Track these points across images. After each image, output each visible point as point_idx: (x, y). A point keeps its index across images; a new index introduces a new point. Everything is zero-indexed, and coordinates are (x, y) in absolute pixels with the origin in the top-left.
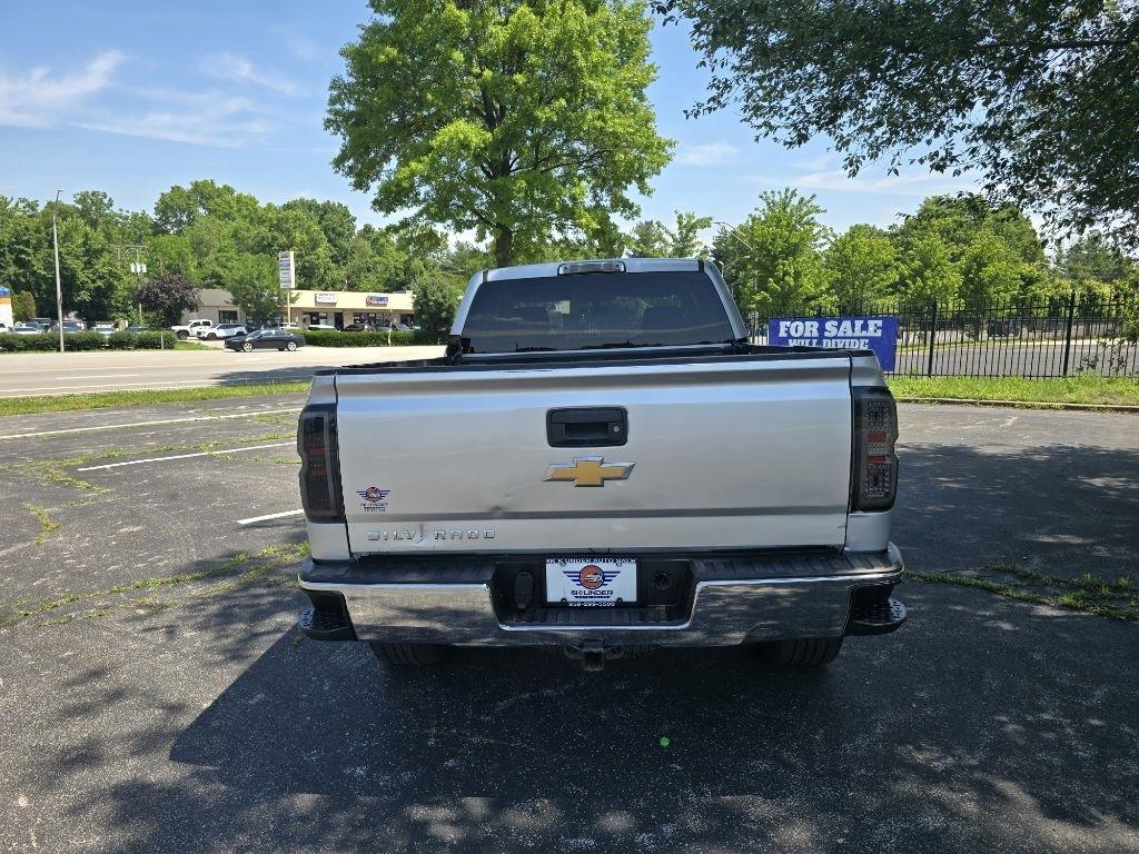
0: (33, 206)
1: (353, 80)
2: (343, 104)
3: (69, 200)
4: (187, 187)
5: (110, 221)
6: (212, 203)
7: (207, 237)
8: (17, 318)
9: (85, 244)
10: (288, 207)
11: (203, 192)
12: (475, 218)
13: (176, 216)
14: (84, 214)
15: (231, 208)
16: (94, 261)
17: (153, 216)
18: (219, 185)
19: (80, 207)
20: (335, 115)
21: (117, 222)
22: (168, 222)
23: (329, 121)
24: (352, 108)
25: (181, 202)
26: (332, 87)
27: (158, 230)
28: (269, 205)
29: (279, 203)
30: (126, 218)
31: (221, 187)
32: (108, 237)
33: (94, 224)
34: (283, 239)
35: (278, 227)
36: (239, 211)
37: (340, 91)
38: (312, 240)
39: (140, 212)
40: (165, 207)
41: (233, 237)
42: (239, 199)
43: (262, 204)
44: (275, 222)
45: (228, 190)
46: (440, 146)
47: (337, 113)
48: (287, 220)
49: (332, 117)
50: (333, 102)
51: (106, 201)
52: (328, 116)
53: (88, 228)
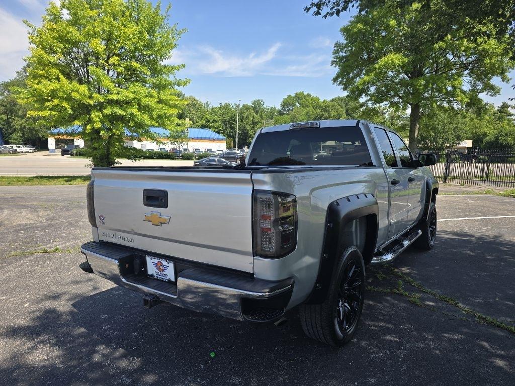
0: (238, 106)
1: (345, 42)
2: (339, 53)
3: (250, 104)
4: (293, 95)
5: (263, 111)
6: (301, 101)
7: (297, 115)
8: (227, 148)
9: (253, 120)
10: (333, 100)
11: (299, 97)
12: (401, 100)
13: (288, 107)
14: (254, 108)
15: (309, 102)
16: (255, 126)
17: (279, 107)
18: (305, 93)
19: (253, 106)
20: (336, 58)
21: (265, 111)
22: (285, 110)
23: (333, 61)
24: (344, 55)
25: (290, 102)
26: (335, 47)
27: (280, 113)
28: (324, 101)
29: (329, 99)
30: (268, 109)
31: (306, 94)
32: (261, 117)
33: (257, 112)
34: (326, 115)
35: (325, 110)
36: (312, 103)
37: (339, 47)
38: (339, 114)
39: (273, 106)
40: (285, 104)
41: (306, 115)
42: (312, 99)
43: (322, 100)
44: (324, 107)
45: (309, 95)
46: (379, 68)
47: (337, 58)
48: (329, 106)
49: (335, 60)
50: (334, 53)
51: (262, 103)
52: (333, 59)
53: (254, 114)
